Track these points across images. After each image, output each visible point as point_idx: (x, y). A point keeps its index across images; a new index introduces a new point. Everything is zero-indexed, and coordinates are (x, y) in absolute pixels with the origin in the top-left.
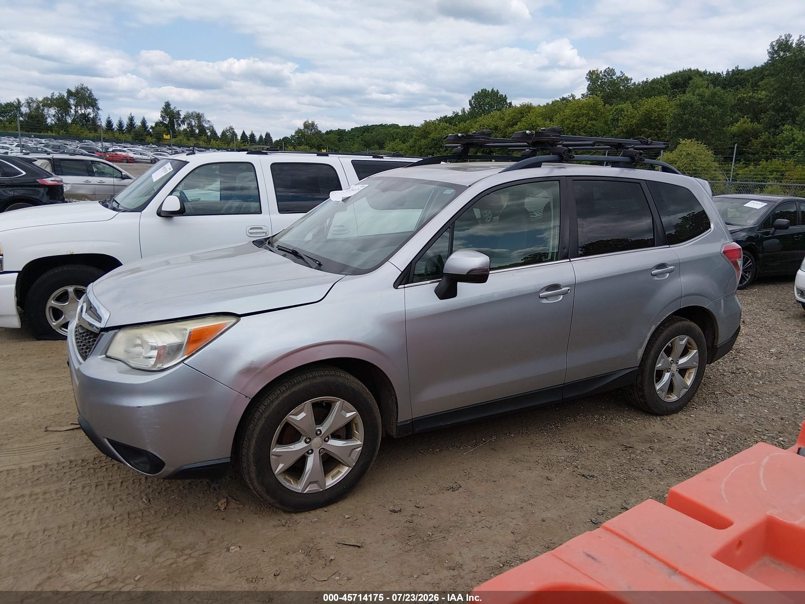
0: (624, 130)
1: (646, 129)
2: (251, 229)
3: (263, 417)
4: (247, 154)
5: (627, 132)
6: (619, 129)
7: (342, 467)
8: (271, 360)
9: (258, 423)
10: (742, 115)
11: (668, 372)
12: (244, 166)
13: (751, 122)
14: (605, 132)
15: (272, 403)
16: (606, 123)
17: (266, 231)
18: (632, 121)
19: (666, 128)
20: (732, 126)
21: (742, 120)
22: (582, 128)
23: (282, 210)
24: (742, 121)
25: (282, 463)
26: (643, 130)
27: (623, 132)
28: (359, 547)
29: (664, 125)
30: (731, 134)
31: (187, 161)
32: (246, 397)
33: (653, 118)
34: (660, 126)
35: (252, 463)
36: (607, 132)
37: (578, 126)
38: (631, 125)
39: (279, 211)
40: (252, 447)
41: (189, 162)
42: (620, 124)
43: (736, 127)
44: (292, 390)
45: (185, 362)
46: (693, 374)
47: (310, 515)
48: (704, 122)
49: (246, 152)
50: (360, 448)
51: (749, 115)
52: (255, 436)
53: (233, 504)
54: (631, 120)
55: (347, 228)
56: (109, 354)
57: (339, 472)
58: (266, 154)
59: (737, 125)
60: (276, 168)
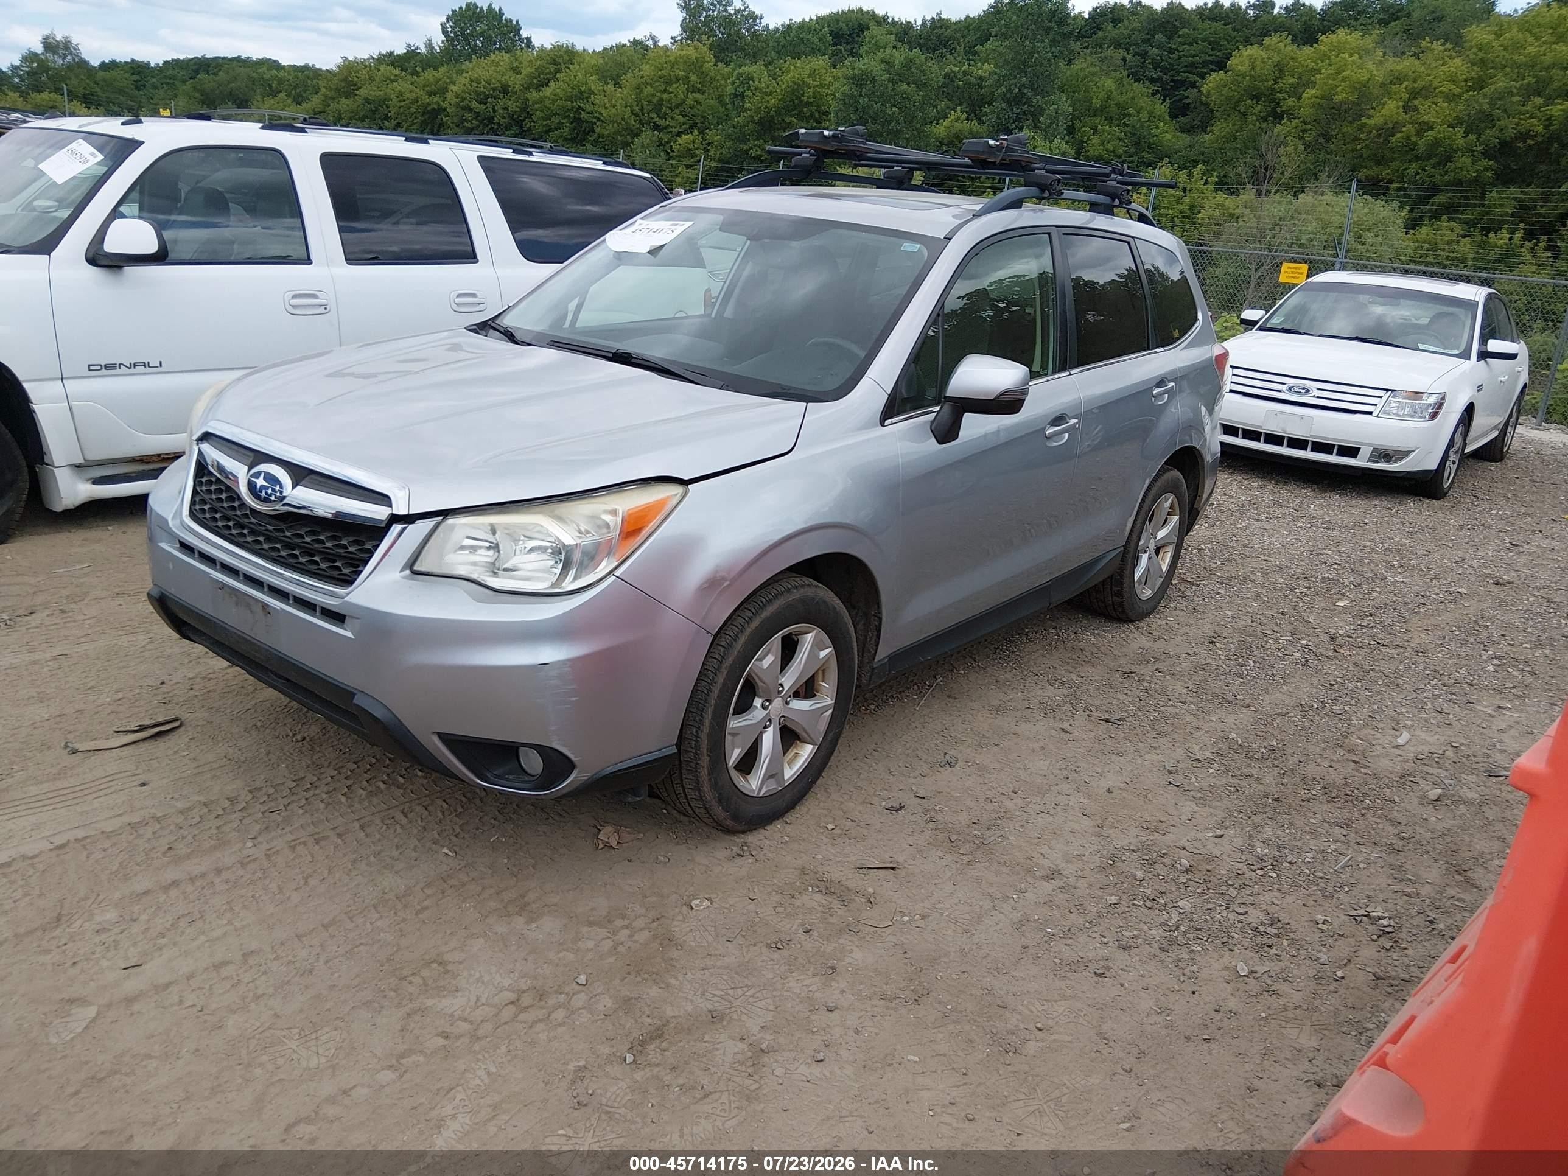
0: (756, 118)
1: (793, 119)
2: (295, 297)
3: (724, 666)
4: (262, 128)
5: (761, 122)
6: (745, 114)
7: (802, 747)
8: (742, 566)
9: (716, 678)
10: (951, 106)
11: (1146, 552)
12: (263, 156)
13: (967, 119)
14: (719, 118)
15: (735, 640)
16: (720, 99)
17: (324, 302)
18: (768, 102)
19: (829, 120)
20: (937, 124)
21: (953, 115)
22: (677, 106)
23: (352, 258)
24: (953, 117)
25: (738, 747)
26: (788, 120)
27: (753, 121)
28: (892, 868)
29: (824, 114)
30: (937, 140)
31: (137, 138)
32: (708, 632)
33: (805, 99)
34: (817, 115)
35: (705, 751)
36: (725, 117)
37: (669, 101)
38: (766, 107)
39: (346, 259)
40: (707, 723)
41: (142, 143)
42: (747, 105)
43: (943, 128)
44: (763, 616)
45: (618, 573)
46: (1169, 554)
47: (767, 833)
48: (894, 113)
49: (261, 125)
50: (831, 711)
51: (964, 106)
52: (713, 702)
53: (626, 836)
54: (767, 98)
55: (482, 300)
56: (416, 568)
57: (797, 755)
58: (303, 130)
59: (945, 123)
60: (330, 162)
